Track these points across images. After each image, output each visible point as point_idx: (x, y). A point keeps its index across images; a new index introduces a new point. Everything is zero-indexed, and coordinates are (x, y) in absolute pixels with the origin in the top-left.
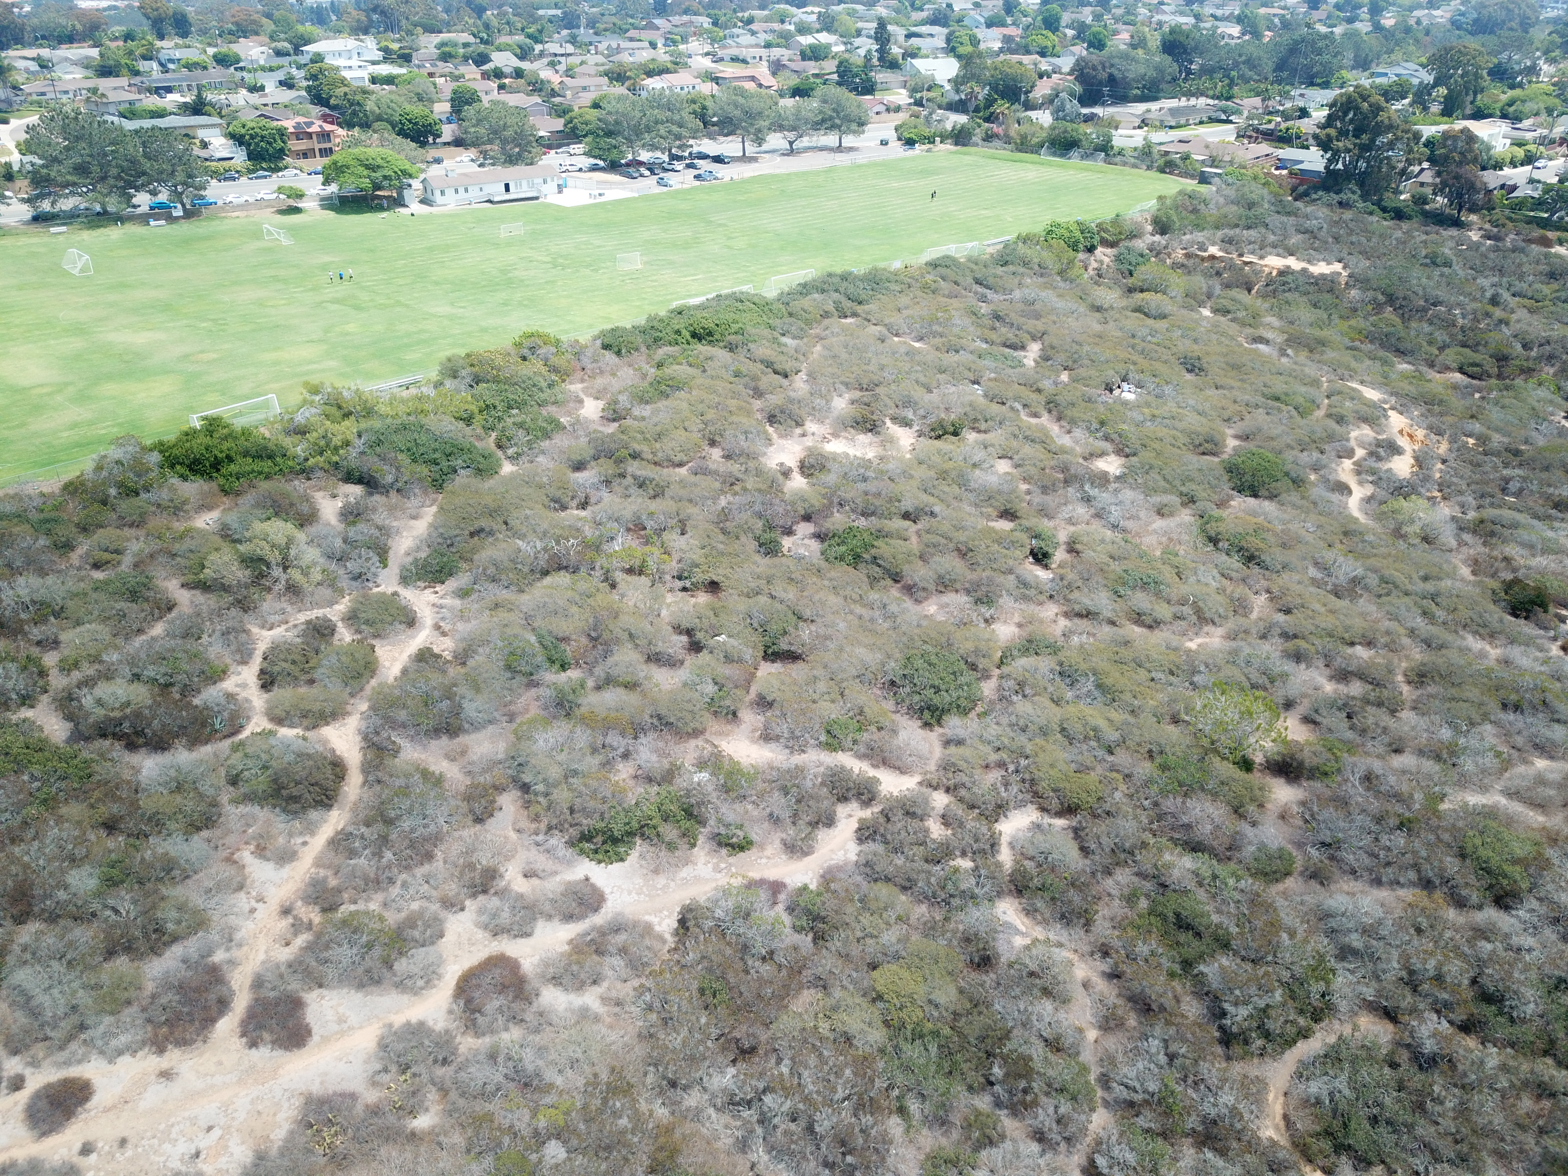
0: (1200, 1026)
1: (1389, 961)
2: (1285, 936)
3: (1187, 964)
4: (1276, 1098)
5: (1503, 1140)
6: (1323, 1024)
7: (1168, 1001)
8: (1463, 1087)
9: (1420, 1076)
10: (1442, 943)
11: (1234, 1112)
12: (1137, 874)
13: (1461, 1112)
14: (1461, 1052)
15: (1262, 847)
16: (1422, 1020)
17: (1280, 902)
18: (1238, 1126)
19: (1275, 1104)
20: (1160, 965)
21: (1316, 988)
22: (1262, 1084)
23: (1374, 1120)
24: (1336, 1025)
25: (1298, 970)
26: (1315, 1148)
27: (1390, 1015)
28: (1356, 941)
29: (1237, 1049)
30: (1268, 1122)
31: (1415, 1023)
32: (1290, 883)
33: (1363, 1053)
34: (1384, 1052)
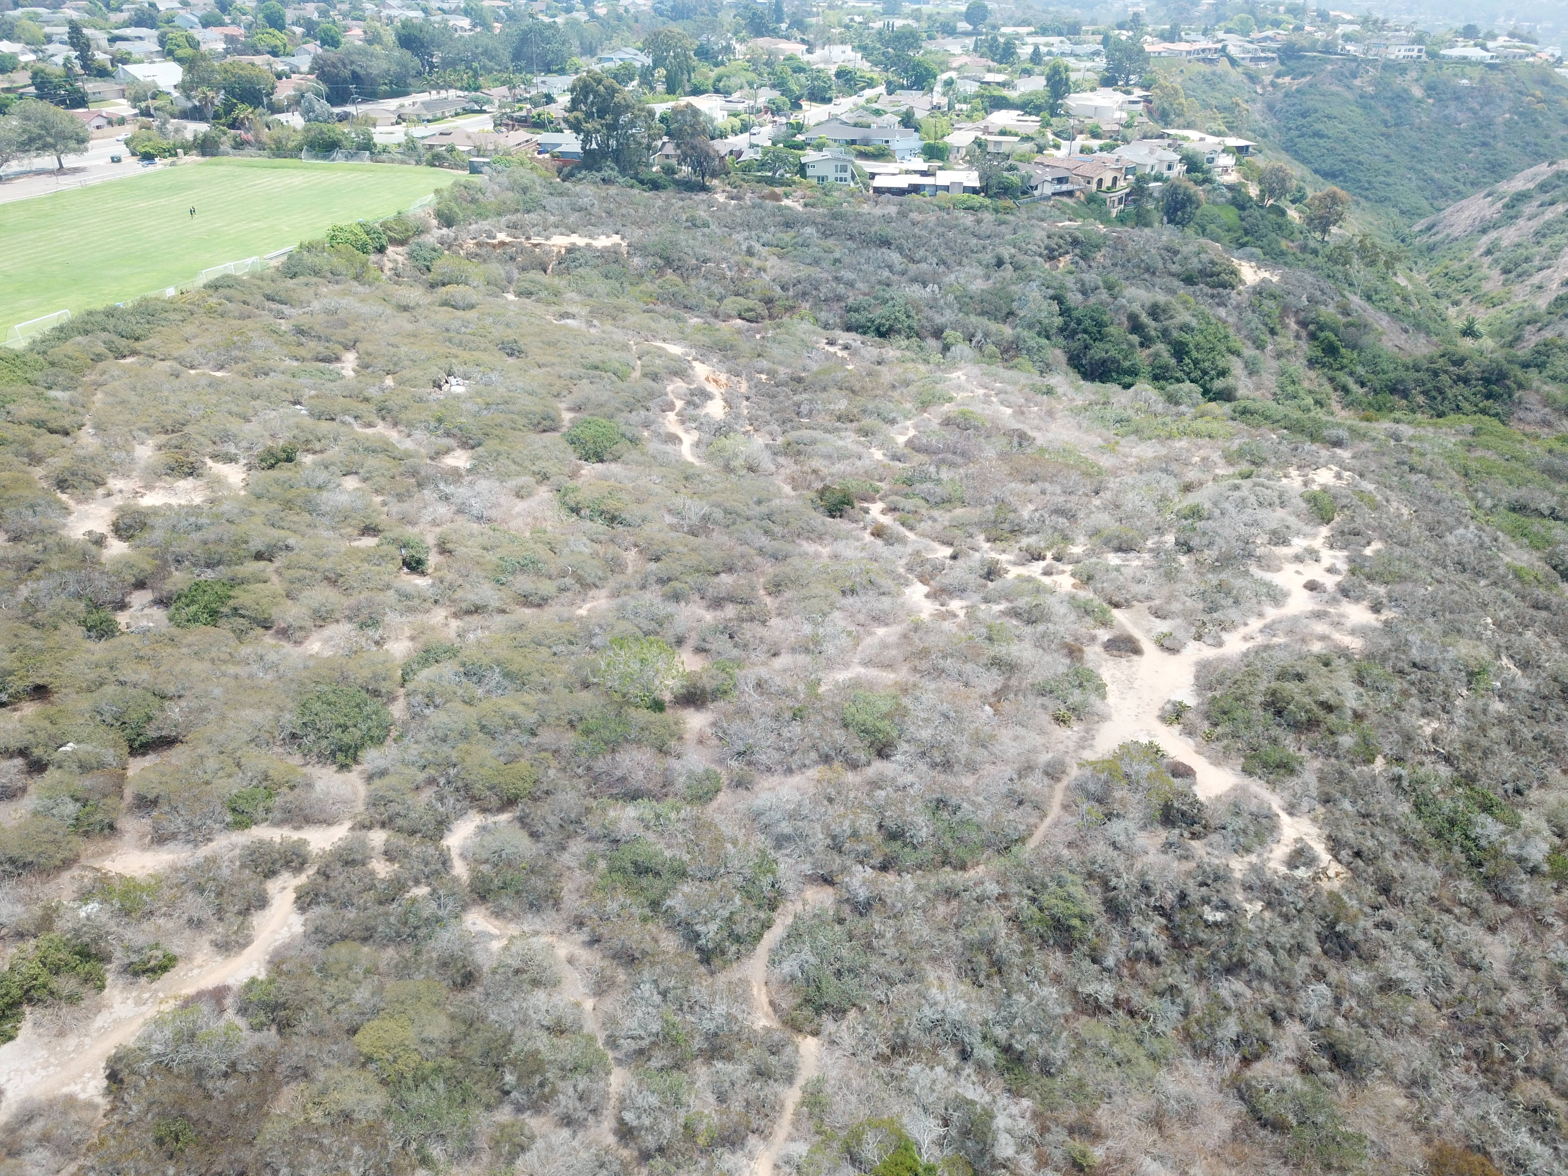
0: (680, 955)
1: (815, 834)
2: (729, 846)
3: (655, 905)
4: (760, 990)
5: (933, 946)
6: (779, 910)
7: (648, 945)
8: (895, 916)
9: (863, 921)
10: (850, 804)
11: (730, 1018)
12: (589, 840)
13: (899, 938)
14: (886, 888)
15: (691, 775)
16: (852, 874)
17: (718, 818)
18: (736, 1028)
19: (760, 996)
20: (631, 915)
21: (766, 881)
22: (744, 982)
23: (839, 973)
24: (790, 906)
25: (747, 872)
26: (800, 1018)
27: (827, 880)
28: (786, 828)
29: (717, 962)
30: (759, 1014)
31: (847, 879)
32: (721, 797)
33: (816, 921)
34: (831, 913)
